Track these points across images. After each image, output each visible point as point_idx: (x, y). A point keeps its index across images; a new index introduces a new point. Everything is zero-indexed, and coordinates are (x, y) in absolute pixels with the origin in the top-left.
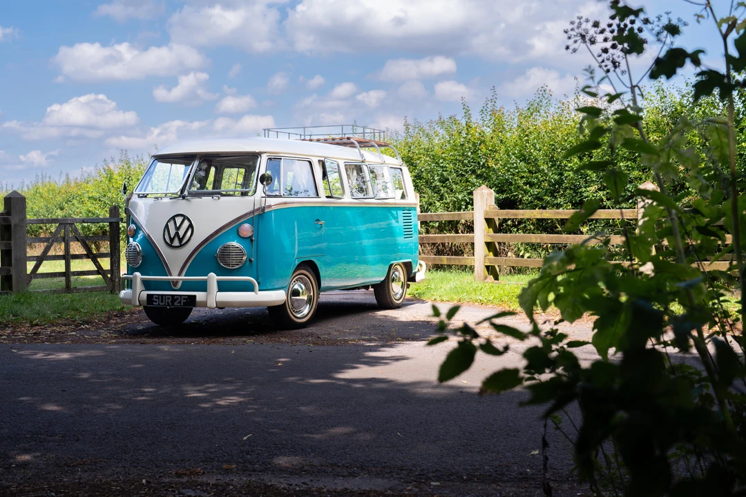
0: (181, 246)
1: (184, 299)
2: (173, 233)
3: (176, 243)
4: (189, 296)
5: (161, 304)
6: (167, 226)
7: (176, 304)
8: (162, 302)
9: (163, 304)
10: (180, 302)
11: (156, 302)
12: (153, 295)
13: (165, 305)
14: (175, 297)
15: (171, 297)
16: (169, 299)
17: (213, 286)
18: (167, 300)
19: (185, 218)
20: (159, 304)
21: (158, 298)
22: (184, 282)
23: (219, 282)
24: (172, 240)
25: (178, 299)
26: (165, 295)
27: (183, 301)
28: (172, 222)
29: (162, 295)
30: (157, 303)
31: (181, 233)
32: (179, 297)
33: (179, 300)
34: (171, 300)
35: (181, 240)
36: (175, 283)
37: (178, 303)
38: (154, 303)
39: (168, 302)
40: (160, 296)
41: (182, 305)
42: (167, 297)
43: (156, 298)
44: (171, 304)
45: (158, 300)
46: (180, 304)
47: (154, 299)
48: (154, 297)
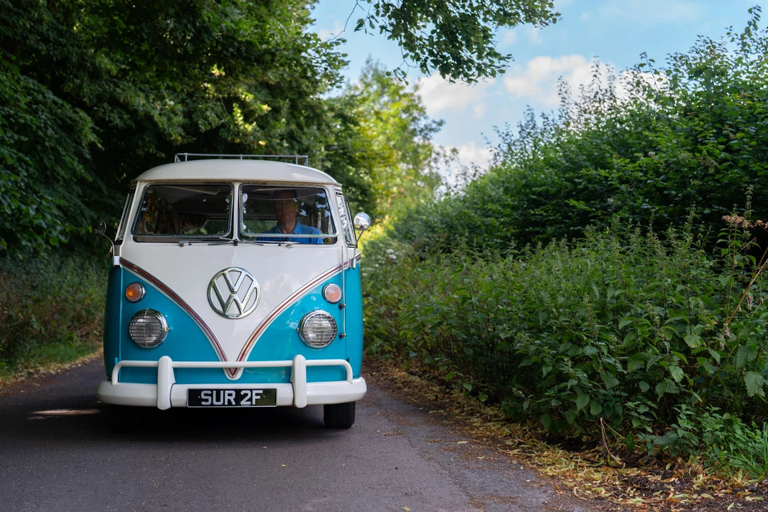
0: (241, 315)
1: (257, 395)
3: (233, 310)
4: (266, 391)
5: (215, 403)
6: (212, 285)
7: (243, 402)
8: (218, 400)
9: (221, 403)
10: (250, 400)
11: (207, 400)
12: (200, 391)
13: (224, 404)
14: (242, 393)
15: (234, 393)
16: (230, 395)
17: (300, 374)
18: (227, 398)
19: (243, 272)
20: (212, 404)
21: (211, 395)
22: (247, 369)
24: (224, 306)
25: (246, 395)
26: (224, 390)
27: (255, 397)
28: (221, 277)
29: (218, 391)
30: (209, 403)
31: (240, 295)
32: (249, 392)
33: (249, 397)
34: (234, 396)
35: (240, 306)
36: (234, 371)
37: (247, 401)
38: (203, 403)
39: (229, 401)
40: (214, 392)
41: (254, 403)
42: (227, 392)
43: (205, 395)
44: (234, 403)
45: (209, 398)
46: (249, 403)
47: (203, 397)
48: (203, 393)
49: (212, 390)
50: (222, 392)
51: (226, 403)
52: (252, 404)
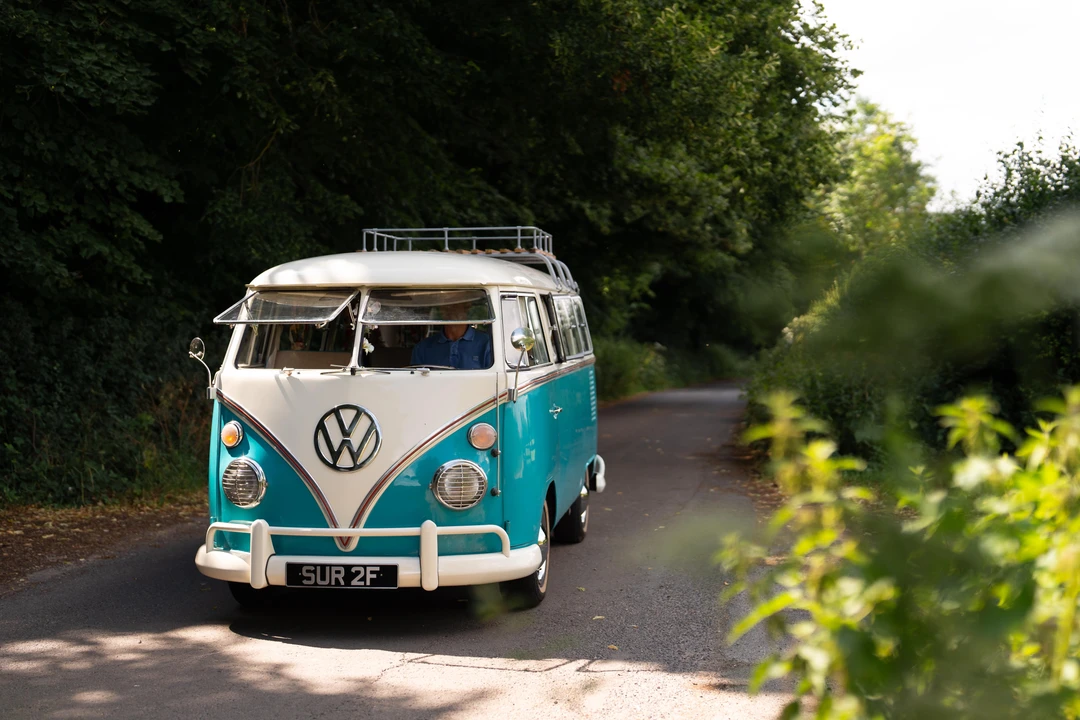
0: (355, 468)
1: (372, 572)
2: (336, 438)
3: (345, 460)
4: (383, 568)
5: (319, 582)
6: (321, 426)
7: (355, 582)
8: (323, 578)
9: (327, 582)
10: (364, 579)
11: (309, 579)
12: (301, 566)
13: (330, 584)
14: (353, 570)
15: (342, 569)
16: (338, 572)
17: (430, 546)
18: (334, 576)
19: (359, 412)
20: (316, 584)
21: (315, 572)
22: (363, 539)
23: (440, 538)
24: (336, 455)
25: (358, 573)
26: (331, 566)
27: (369, 576)
28: (333, 417)
29: (323, 567)
30: (312, 582)
31: (355, 439)
32: (362, 569)
33: (362, 575)
34: (343, 574)
35: (354, 456)
36: (346, 541)
37: (360, 580)
38: (305, 582)
39: (337, 580)
40: (319, 568)
41: (368, 583)
42: (334, 569)
43: (308, 571)
44: (342, 583)
45: (313, 575)
46: (362, 583)
47: (305, 574)
48: (304, 569)
49: (315, 565)
50: (328, 568)
51: (333, 583)
52: (365, 585)
